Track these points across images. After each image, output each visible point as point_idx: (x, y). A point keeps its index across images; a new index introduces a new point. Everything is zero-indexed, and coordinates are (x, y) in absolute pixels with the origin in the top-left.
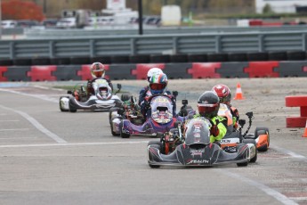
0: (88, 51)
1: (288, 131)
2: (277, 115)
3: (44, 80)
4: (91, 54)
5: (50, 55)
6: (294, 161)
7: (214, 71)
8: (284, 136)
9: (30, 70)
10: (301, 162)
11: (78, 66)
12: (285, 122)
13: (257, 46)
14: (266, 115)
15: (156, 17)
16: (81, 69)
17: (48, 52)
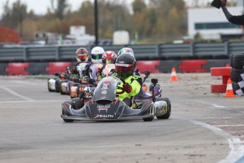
0: (54, 55)
1: (213, 94)
2: (204, 86)
3: (19, 74)
4: (56, 57)
5: (24, 58)
6: (218, 109)
7: (154, 67)
8: (210, 97)
9: (8, 66)
10: (222, 110)
11: (46, 63)
12: (210, 90)
13: (189, 51)
14: (195, 86)
15: (109, 41)
16: (48, 66)
17: (22, 56)
